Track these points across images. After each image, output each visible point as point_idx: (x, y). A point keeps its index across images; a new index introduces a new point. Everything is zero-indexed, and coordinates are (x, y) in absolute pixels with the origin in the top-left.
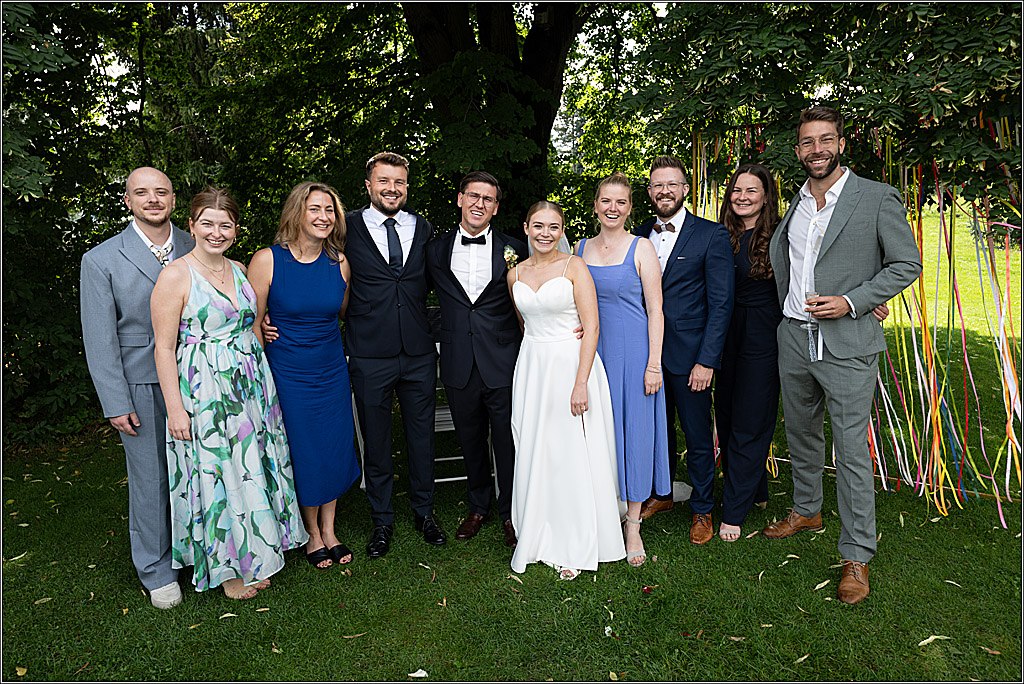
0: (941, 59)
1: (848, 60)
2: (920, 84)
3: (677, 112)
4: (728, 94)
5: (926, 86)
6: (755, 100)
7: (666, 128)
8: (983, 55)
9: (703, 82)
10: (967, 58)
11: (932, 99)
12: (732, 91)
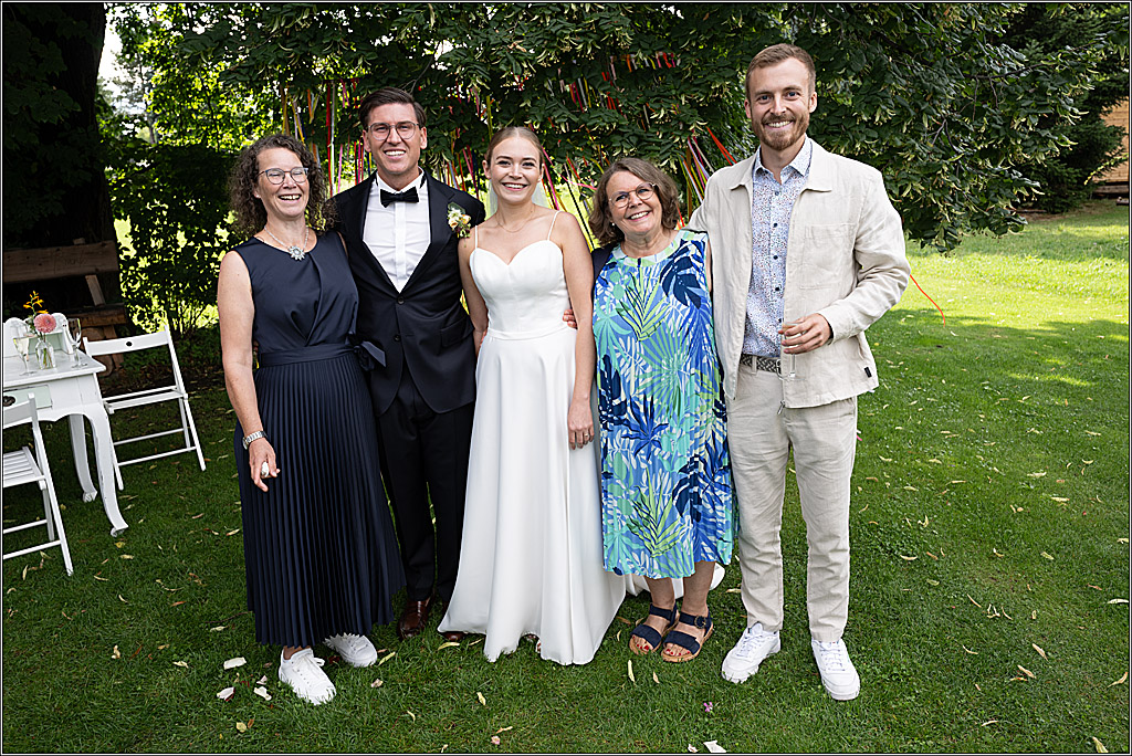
0: (516, 16)
1: (429, 9)
2: (499, 41)
3: (254, 59)
4: (311, 40)
5: (504, 43)
6: (342, 49)
7: (242, 78)
8: (550, 15)
9: (280, 24)
10: (536, 17)
11: (511, 58)
12: (315, 36)
